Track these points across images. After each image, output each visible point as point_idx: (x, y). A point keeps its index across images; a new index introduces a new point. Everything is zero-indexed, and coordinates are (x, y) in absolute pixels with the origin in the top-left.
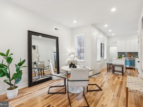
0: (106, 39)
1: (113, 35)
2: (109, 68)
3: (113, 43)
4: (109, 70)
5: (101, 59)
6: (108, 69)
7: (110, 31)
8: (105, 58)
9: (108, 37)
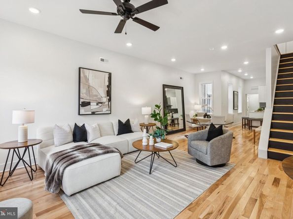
0: (241, 83)
1: (252, 78)
2: (245, 124)
3: (252, 89)
4: (245, 127)
5: (234, 112)
6: (243, 125)
7: (246, 74)
8: (240, 111)
9: (245, 81)
